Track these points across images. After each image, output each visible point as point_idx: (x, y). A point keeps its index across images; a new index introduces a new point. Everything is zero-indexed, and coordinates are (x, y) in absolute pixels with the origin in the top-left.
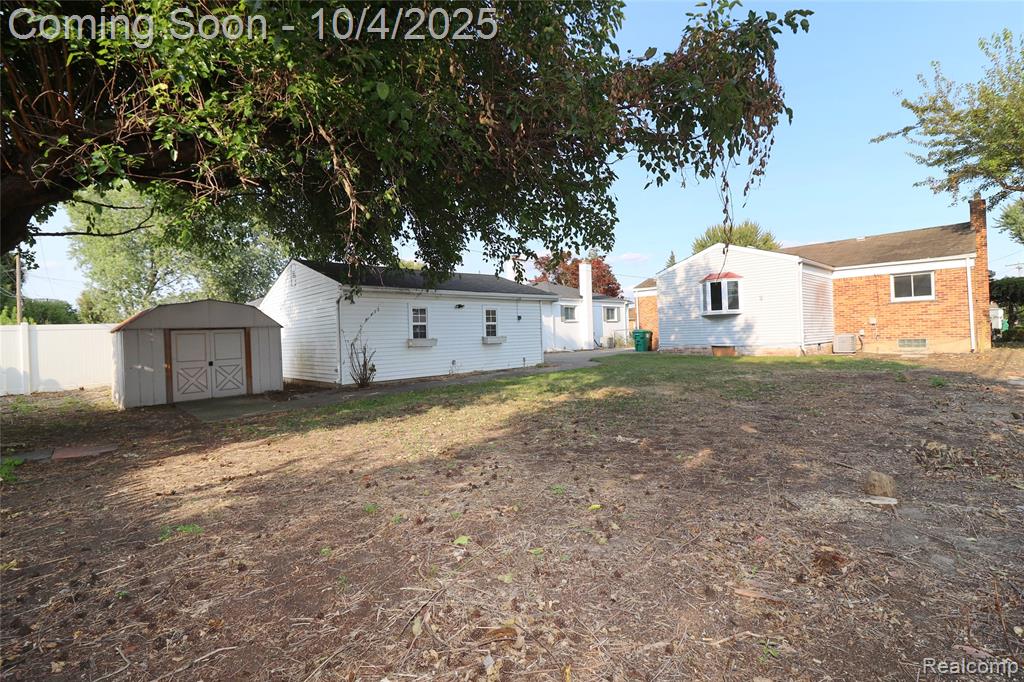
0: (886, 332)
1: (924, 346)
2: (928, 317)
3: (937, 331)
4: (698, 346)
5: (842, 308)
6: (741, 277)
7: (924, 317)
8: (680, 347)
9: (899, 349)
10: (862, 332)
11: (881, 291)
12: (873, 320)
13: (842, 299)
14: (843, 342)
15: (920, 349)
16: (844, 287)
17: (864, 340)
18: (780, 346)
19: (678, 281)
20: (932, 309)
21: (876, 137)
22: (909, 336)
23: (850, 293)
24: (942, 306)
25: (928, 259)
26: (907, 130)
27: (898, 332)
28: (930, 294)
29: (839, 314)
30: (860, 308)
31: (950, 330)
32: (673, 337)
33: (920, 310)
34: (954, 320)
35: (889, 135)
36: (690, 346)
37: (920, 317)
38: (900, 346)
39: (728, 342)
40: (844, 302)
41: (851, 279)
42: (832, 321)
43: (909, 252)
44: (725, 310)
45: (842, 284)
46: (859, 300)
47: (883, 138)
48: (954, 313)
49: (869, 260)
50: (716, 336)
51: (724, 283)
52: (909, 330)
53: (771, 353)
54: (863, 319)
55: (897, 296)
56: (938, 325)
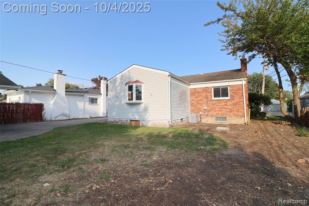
0: (211, 113)
1: (226, 120)
2: (227, 107)
3: (231, 114)
4: (124, 120)
5: (193, 102)
6: (142, 83)
7: (226, 107)
8: (117, 120)
9: (216, 121)
10: (201, 113)
11: (208, 94)
12: (205, 108)
13: (193, 98)
14: (193, 118)
15: (224, 121)
16: (194, 92)
17: (202, 117)
18: (160, 121)
19: (117, 84)
20: (229, 103)
21: (206, 23)
22: (220, 116)
23: (196, 95)
24: (233, 102)
25: (227, 80)
26: (219, 20)
27: (215, 113)
28: (228, 96)
29: (192, 105)
30: (200, 102)
31: (236, 113)
32: (114, 114)
33: (224, 104)
34: (237, 109)
35: (212, 22)
36: (121, 120)
37: (224, 107)
38: (216, 120)
39: (137, 118)
40: (195, 99)
41: (197, 88)
42: (189, 108)
43: (219, 78)
44: (134, 100)
45: (193, 91)
46: (200, 98)
47: (209, 24)
48: (238, 106)
49: (204, 81)
50: (131, 115)
51: (134, 86)
52: (220, 113)
53: (156, 125)
54: (201, 107)
55: (215, 97)
56: (231, 111)
